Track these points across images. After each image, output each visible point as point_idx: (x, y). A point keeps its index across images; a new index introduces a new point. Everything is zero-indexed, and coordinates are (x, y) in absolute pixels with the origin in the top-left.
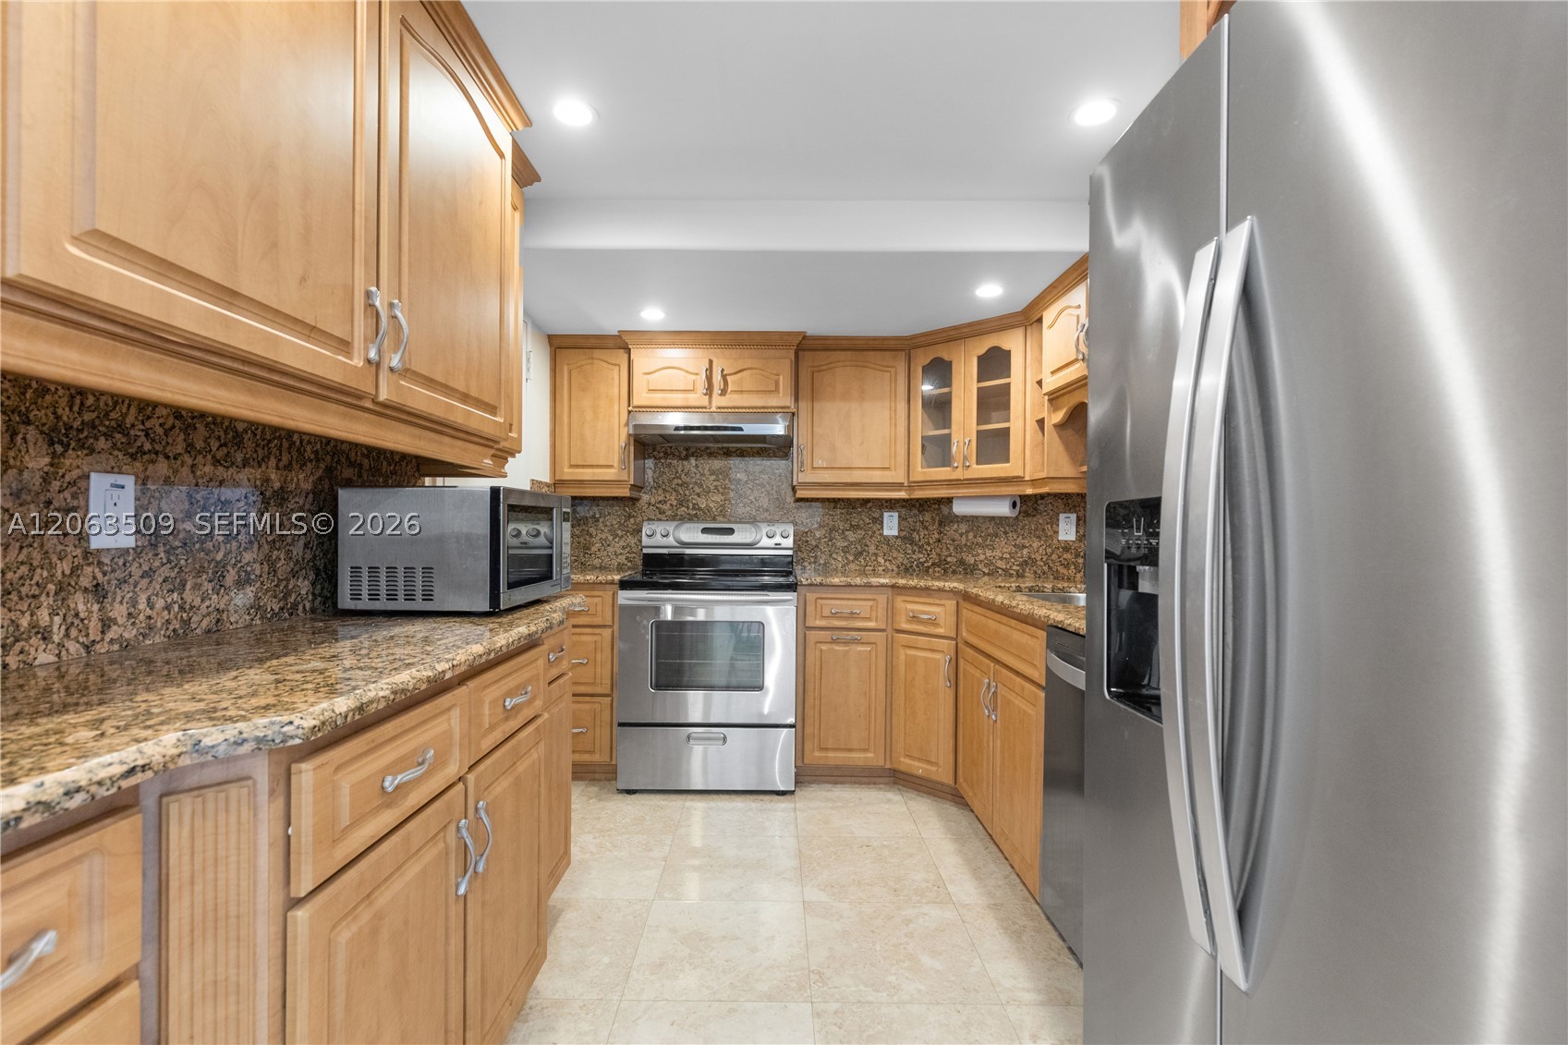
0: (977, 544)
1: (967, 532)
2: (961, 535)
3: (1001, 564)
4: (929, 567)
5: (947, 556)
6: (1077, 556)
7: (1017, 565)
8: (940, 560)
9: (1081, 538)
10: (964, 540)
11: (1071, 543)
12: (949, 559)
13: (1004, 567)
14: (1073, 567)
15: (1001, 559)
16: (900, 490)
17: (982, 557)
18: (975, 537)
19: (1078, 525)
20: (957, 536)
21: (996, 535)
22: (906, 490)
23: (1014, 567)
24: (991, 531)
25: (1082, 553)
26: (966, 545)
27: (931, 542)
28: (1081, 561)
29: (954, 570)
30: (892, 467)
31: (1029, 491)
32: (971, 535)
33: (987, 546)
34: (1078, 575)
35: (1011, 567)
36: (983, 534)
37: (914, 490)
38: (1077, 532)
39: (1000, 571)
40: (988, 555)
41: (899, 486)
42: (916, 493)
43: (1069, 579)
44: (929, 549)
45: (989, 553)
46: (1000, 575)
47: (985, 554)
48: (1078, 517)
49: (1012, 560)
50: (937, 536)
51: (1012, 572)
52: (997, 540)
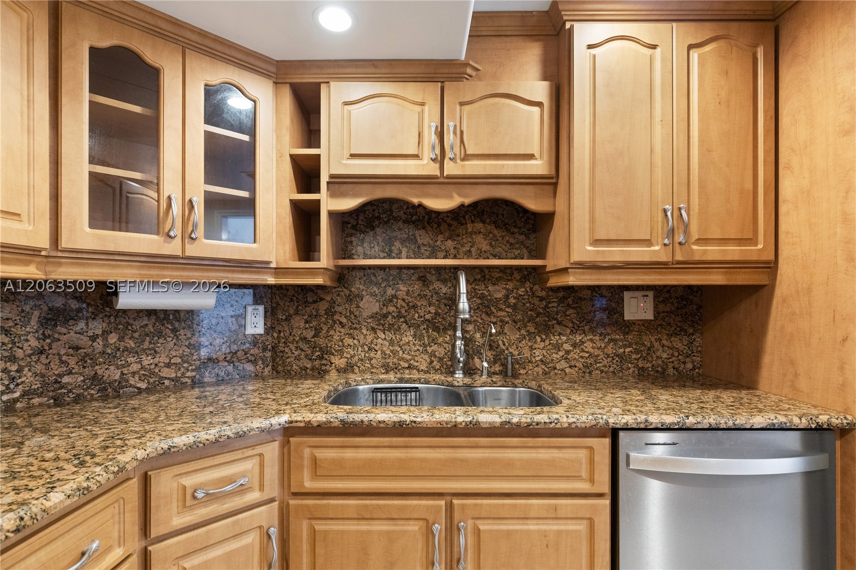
0: (126, 349)
1: (106, 333)
2: (94, 338)
3: (166, 373)
4: (16, 401)
5: (60, 376)
6: (265, 349)
7: (193, 370)
8: (44, 384)
9: (269, 330)
10: (99, 345)
11: (258, 337)
12: (66, 380)
13: (173, 375)
14: (260, 362)
15: (168, 365)
16: (27, 263)
17: (135, 367)
18: (121, 339)
19: (265, 317)
20: (84, 341)
21: (160, 334)
22: (39, 263)
23: (189, 374)
24: (150, 328)
25: (269, 347)
26: (103, 353)
27: (19, 353)
28: (268, 354)
29: (78, 395)
30: (24, 217)
31: (271, 280)
32: (113, 339)
33: (144, 350)
34: (266, 370)
35: (183, 374)
36: (136, 335)
37: (60, 264)
38: (265, 324)
39: (167, 382)
40: (145, 363)
41: (28, 253)
42: (62, 269)
43: (257, 375)
44: (14, 368)
45: (147, 361)
46: (167, 388)
47: (140, 362)
48: (265, 308)
49: (185, 365)
50: (34, 343)
51: (186, 380)
52: (161, 341)
